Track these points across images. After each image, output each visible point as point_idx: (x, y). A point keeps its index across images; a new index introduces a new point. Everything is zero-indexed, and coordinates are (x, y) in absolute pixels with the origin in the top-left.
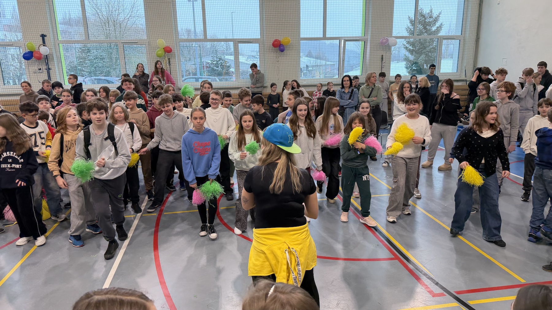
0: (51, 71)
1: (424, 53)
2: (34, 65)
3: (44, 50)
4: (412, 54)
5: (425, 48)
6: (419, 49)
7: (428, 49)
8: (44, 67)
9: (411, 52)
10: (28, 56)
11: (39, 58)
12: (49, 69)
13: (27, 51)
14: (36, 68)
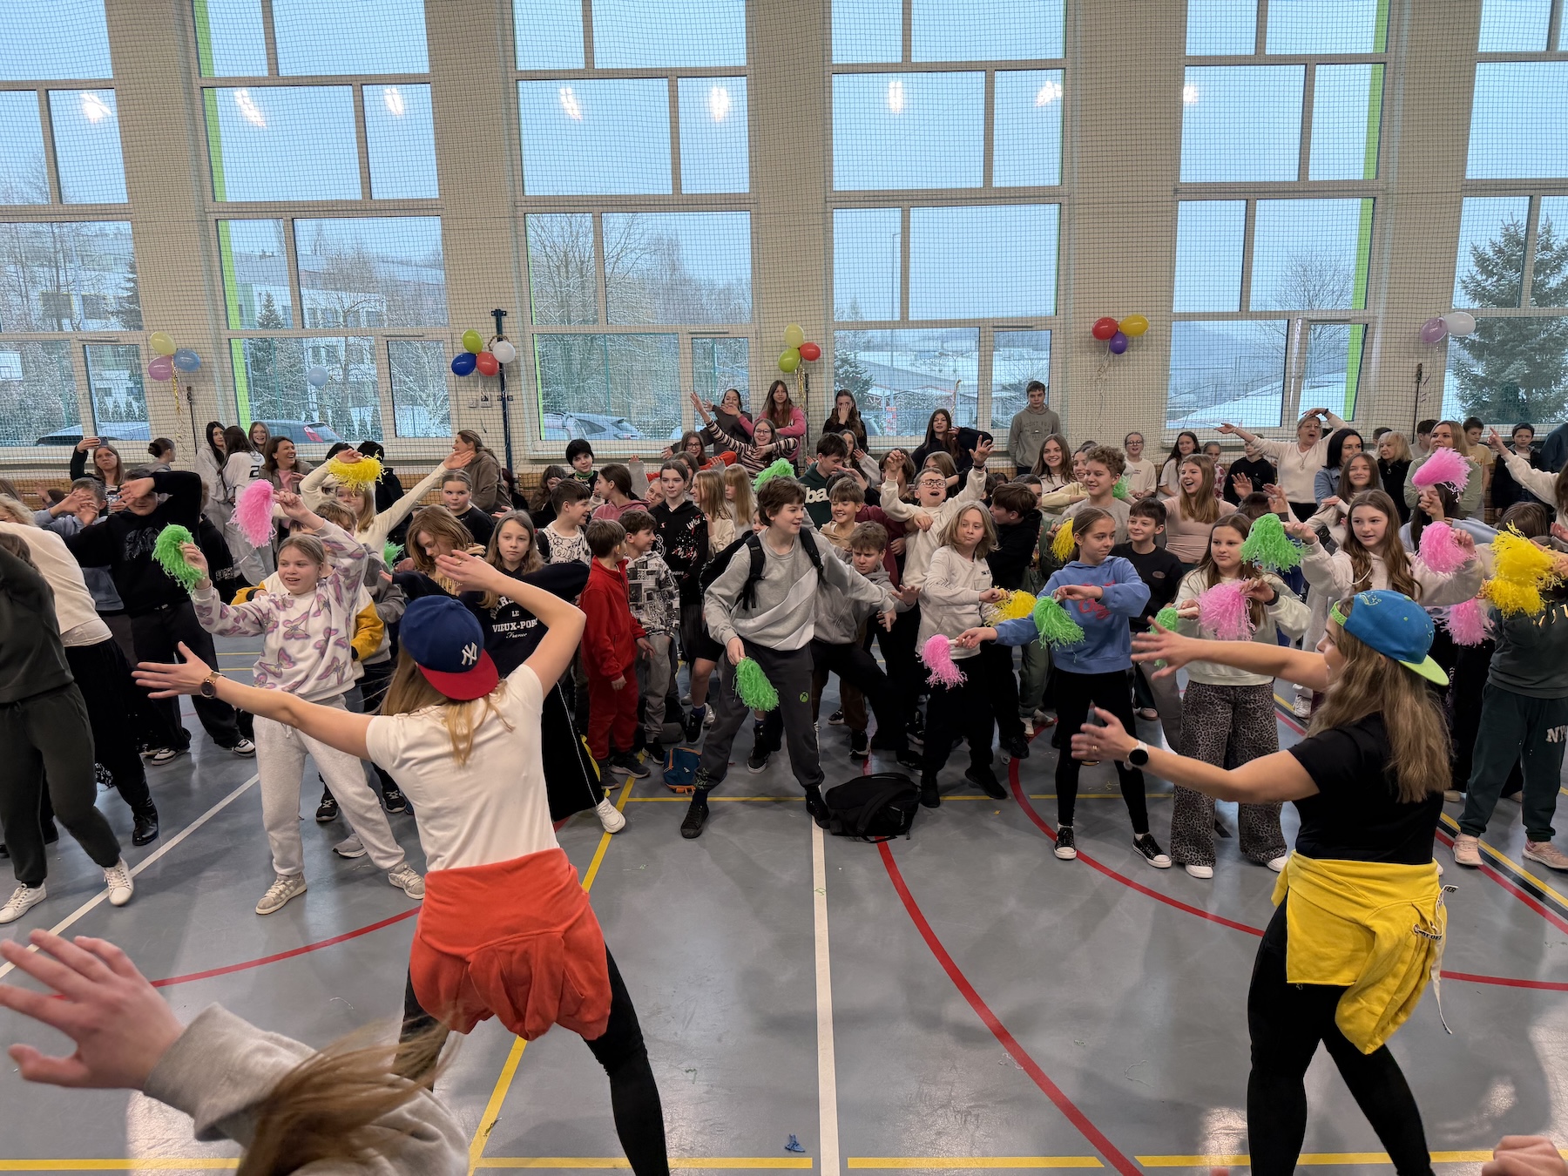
0: (511, 406)
1: (1522, 353)
2: (473, 390)
3: (503, 352)
4: (1479, 357)
5: (1525, 339)
6: (1503, 343)
7: (1534, 342)
8: (496, 393)
9: (1478, 350)
10: (465, 365)
11: (488, 373)
12: (504, 400)
13: (461, 350)
14: (479, 393)
